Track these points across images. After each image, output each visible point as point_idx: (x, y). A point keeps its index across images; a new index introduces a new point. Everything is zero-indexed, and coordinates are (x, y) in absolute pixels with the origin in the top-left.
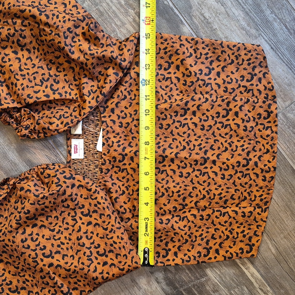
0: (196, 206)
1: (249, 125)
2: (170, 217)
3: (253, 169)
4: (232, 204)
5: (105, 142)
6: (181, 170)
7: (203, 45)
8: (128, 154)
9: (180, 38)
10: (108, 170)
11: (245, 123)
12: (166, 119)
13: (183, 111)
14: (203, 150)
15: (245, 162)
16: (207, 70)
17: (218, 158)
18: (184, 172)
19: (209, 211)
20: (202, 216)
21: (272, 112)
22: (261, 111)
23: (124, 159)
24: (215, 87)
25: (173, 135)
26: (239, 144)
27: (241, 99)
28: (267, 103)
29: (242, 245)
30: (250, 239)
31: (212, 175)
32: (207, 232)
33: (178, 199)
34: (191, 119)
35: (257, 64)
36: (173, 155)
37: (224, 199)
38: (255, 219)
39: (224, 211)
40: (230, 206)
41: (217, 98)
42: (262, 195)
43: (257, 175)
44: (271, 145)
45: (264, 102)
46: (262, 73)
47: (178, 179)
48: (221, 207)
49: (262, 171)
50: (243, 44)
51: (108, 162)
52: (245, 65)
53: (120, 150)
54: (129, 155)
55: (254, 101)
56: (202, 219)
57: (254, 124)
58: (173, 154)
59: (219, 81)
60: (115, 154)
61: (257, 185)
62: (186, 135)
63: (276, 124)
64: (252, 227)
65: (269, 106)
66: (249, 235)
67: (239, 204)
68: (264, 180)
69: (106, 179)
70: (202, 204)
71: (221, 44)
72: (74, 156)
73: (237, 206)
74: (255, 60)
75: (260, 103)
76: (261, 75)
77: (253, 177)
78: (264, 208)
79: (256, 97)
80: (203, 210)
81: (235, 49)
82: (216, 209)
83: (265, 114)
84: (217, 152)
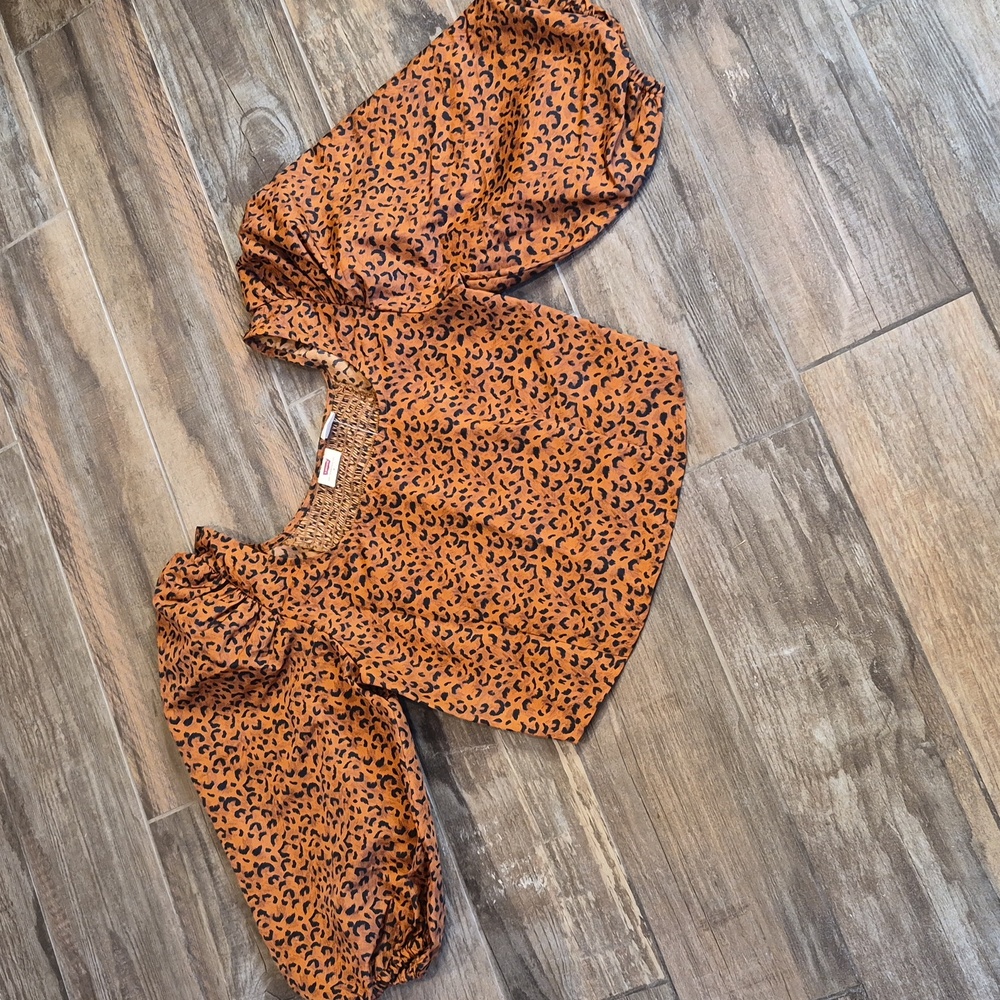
0: (502, 621)
1: (624, 497)
2: (454, 628)
3: (614, 582)
4: (561, 636)
5: (376, 466)
6: (492, 548)
7: (577, 331)
8: (408, 495)
9: (537, 310)
10: (371, 517)
11: (618, 493)
12: (486, 450)
13: (517, 442)
14: (537, 523)
15: (600, 565)
16: (576, 377)
17: (558, 546)
18: (498, 553)
19: (519, 638)
20: (507, 642)
21: (671, 483)
22: (653, 476)
23: (399, 503)
24: (582, 413)
25: (493, 483)
26: (599, 529)
27: (621, 446)
28: (667, 464)
29: (560, 716)
30: (576, 708)
31: (541, 574)
32: (510, 675)
33: (473, 599)
34: (530, 461)
35: (661, 387)
36: (480, 519)
37: (548, 622)
38: (593, 675)
39: (544, 644)
40: (557, 638)
41: (581, 433)
42: (619, 635)
43: (619, 596)
44: (656, 546)
45: (662, 461)
46: (670, 405)
47: (483, 564)
48: (542, 635)
49: (630, 589)
50: (645, 344)
51: (372, 501)
52: (640, 384)
53: (396, 484)
54: (410, 498)
55: (643, 455)
56: (506, 649)
57: (635, 498)
58: (482, 517)
59: (592, 403)
60: (386, 491)
61: (613, 614)
62: (513, 488)
63: (675, 506)
64: (585, 687)
65: (670, 469)
66: (576, 701)
67: (574, 638)
68: (629, 608)
69: (363, 530)
70: (513, 620)
71: (607, 336)
72: (323, 479)
73: (569, 641)
74: (659, 378)
75: (654, 462)
76: (667, 409)
77: (611, 597)
78: (617, 659)
79: (651, 448)
80: (512, 633)
81: (629, 350)
82: (532, 637)
83: (658, 484)
84: (559, 533)
